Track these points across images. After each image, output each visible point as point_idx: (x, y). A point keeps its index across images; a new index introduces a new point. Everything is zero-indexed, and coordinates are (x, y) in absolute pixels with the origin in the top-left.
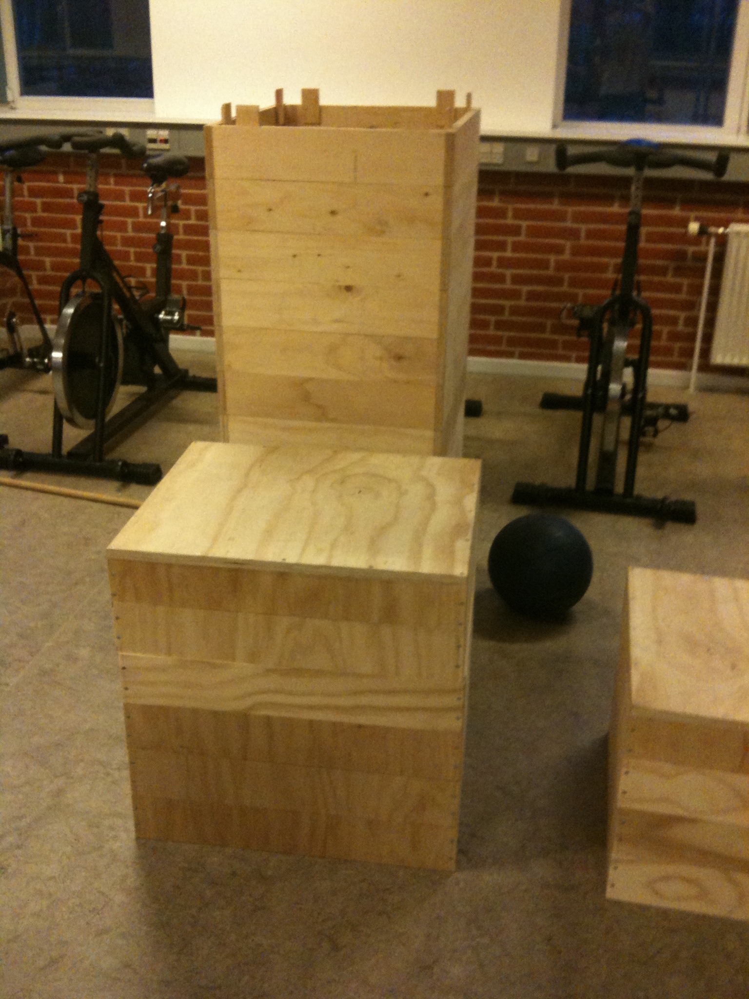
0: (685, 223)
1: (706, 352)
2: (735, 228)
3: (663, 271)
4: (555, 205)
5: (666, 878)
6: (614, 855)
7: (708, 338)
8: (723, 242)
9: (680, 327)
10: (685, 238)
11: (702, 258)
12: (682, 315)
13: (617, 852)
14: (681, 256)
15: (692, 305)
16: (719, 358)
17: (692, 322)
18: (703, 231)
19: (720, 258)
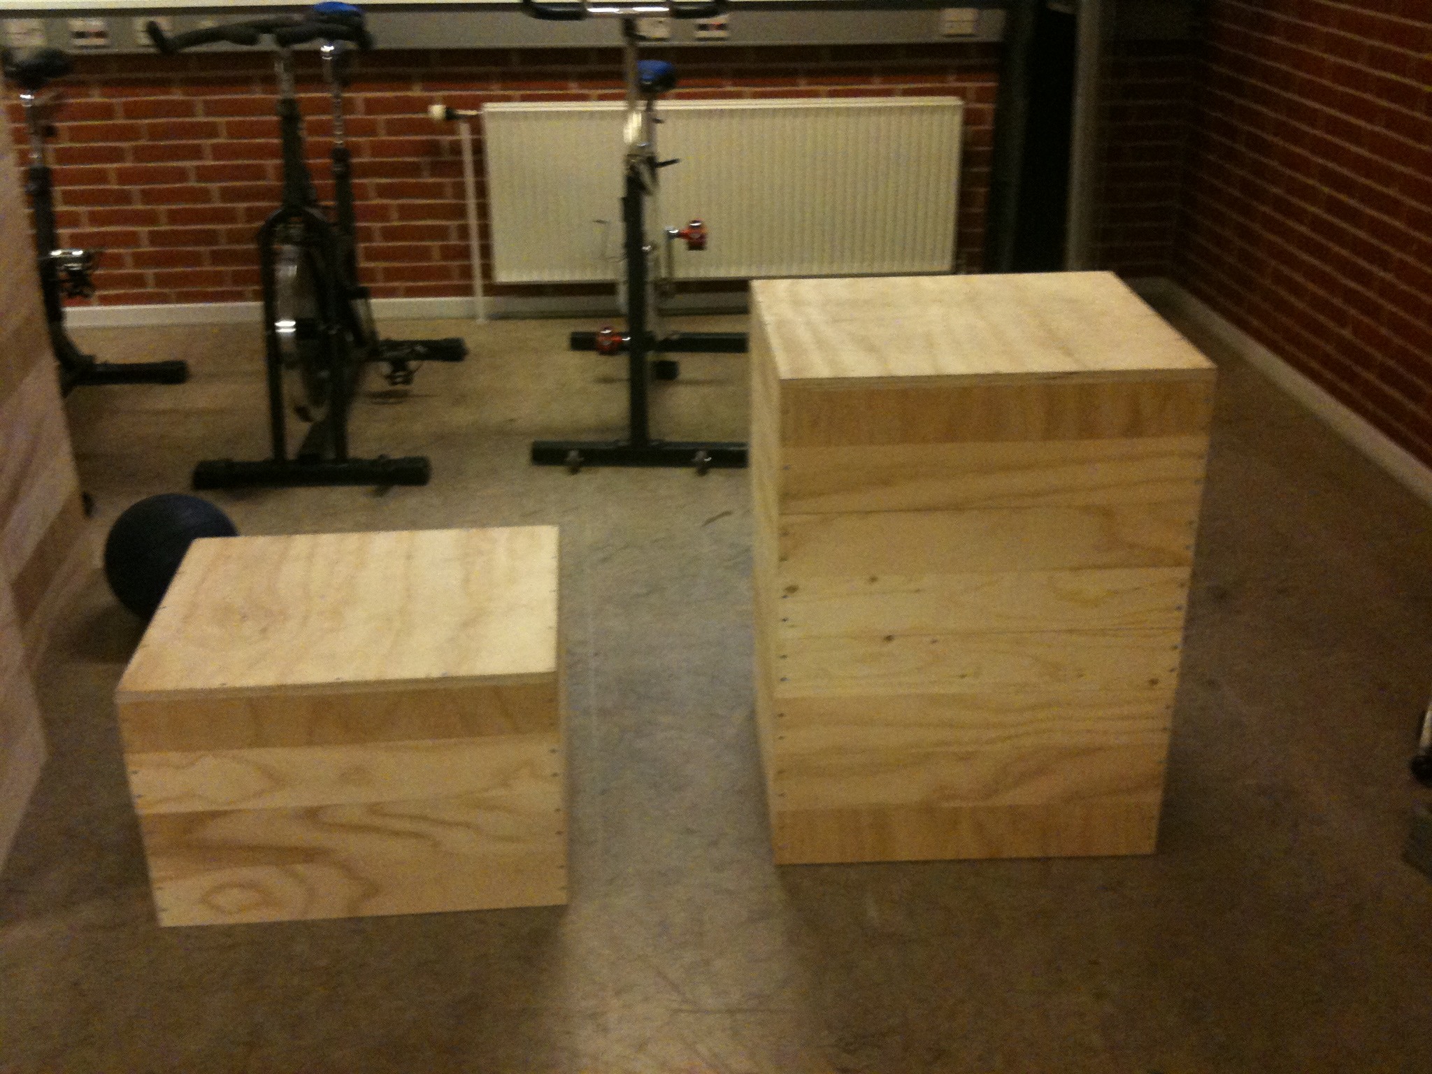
0: (424, 105)
1: (487, 271)
2: (490, 107)
3: (414, 170)
4: (177, 96)
5: (220, 888)
6: (154, 873)
7: (486, 251)
8: (476, 125)
9: (454, 241)
10: (429, 126)
11: (456, 149)
12: (453, 224)
13: (158, 868)
14: (432, 149)
15: (460, 212)
16: (504, 276)
17: (464, 232)
18: (450, 116)
19: (479, 148)
